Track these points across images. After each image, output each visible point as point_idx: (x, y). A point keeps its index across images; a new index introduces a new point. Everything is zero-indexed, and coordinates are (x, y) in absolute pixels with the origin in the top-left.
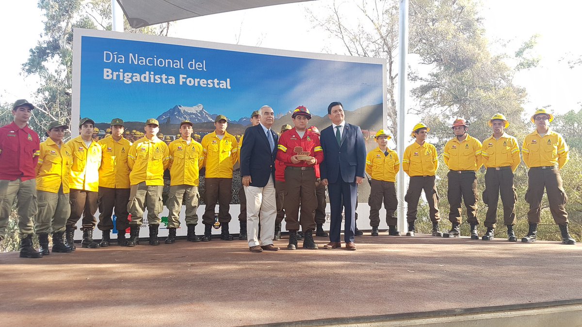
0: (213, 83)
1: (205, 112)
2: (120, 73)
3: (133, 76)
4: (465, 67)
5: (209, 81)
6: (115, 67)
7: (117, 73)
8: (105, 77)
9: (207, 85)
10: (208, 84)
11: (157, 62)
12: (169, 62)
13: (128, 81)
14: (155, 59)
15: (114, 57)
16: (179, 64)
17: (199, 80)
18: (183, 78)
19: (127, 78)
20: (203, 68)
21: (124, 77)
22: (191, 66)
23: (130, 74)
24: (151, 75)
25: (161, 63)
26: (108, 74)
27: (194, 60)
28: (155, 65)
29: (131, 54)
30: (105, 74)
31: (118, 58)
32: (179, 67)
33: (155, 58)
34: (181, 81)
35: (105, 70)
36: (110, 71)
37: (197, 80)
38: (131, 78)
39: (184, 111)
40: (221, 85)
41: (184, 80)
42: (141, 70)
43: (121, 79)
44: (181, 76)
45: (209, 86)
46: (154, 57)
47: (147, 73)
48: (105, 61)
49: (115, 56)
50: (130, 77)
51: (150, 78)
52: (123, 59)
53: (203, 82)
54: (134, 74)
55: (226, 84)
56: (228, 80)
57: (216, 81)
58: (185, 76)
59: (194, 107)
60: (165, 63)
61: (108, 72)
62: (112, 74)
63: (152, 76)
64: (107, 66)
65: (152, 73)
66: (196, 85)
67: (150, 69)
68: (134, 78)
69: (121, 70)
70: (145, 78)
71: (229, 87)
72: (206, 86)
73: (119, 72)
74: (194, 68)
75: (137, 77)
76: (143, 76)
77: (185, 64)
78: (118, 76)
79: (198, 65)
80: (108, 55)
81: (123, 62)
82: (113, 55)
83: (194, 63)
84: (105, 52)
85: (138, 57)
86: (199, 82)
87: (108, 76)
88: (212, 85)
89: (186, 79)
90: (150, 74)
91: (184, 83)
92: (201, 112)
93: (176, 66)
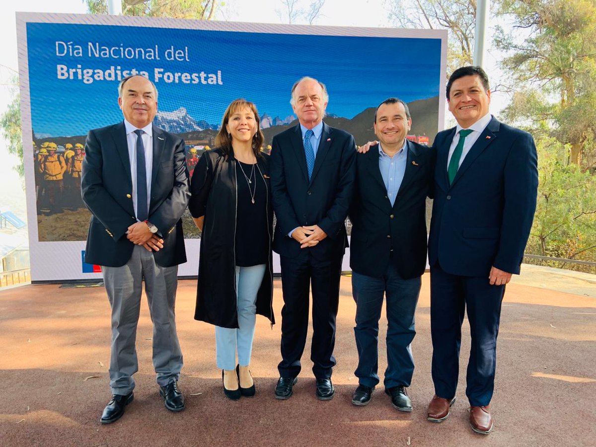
0: (199, 78)
1: (189, 118)
2: (78, 70)
3: (94, 73)
4: (573, 30)
5: (194, 76)
6: (71, 62)
7: (74, 70)
8: (60, 77)
9: (191, 82)
10: (192, 79)
11: (124, 53)
12: (140, 52)
13: (88, 80)
14: (122, 49)
15: (68, 48)
16: (152, 54)
17: (180, 74)
18: (159, 73)
19: (87, 76)
20: (184, 57)
21: (83, 75)
22: (169, 56)
23: (91, 71)
24: (117, 72)
25: (130, 53)
26: (63, 71)
27: (172, 47)
28: (122, 57)
29: (90, 44)
30: (59, 73)
31: (73, 50)
32: (153, 58)
33: (122, 47)
34: (157, 76)
35: (59, 67)
36: (65, 68)
37: (177, 75)
38: (92, 76)
39: (163, 118)
40: (209, 80)
41: (161, 76)
42: (104, 64)
43: (80, 77)
44: (157, 70)
45: (193, 82)
46: (119, 47)
47: (112, 68)
48: (58, 54)
49: (70, 47)
50: (90, 74)
51: (116, 75)
52: (81, 51)
53: (185, 77)
54: (96, 71)
55: (216, 79)
56: (219, 73)
57: (203, 75)
58: (162, 70)
59: (175, 111)
60: (135, 53)
61: (62, 69)
62: (68, 71)
63: (119, 73)
64: (61, 61)
65: (119, 68)
66: (177, 81)
67: (115, 63)
68: (96, 77)
69: (79, 66)
70: (110, 75)
71: (220, 83)
72: (189, 82)
73: (76, 68)
74: (172, 59)
75: (100, 75)
76: (107, 73)
77: (161, 54)
78: (75, 74)
79: (180, 53)
80: (61, 46)
81: (81, 55)
82: (67, 46)
83: (172, 51)
84: (57, 43)
85: (100, 47)
86: (180, 78)
87: (63, 75)
88: (197, 81)
89: (163, 73)
90: (116, 70)
91: (161, 79)
92: (184, 118)
93: (150, 56)
